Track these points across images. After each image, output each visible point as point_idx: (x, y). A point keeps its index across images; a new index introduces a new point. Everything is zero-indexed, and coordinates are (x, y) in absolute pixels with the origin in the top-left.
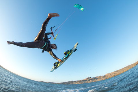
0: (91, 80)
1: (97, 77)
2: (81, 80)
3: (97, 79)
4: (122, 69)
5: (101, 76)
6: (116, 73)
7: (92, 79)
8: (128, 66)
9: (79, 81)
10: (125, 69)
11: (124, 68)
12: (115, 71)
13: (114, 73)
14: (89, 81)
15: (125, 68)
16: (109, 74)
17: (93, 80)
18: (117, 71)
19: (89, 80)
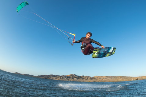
0: (75, 79)
1: (83, 76)
2: (63, 76)
3: (83, 79)
4: (116, 77)
5: (88, 77)
6: (108, 78)
7: (76, 77)
8: (125, 77)
9: (61, 77)
10: (120, 79)
11: (119, 77)
12: (108, 77)
13: (106, 79)
14: (73, 80)
15: (121, 77)
16: (99, 77)
17: (78, 79)
18: (110, 77)
19: (73, 78)
